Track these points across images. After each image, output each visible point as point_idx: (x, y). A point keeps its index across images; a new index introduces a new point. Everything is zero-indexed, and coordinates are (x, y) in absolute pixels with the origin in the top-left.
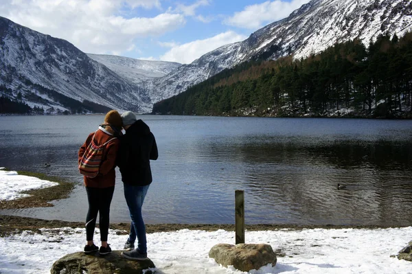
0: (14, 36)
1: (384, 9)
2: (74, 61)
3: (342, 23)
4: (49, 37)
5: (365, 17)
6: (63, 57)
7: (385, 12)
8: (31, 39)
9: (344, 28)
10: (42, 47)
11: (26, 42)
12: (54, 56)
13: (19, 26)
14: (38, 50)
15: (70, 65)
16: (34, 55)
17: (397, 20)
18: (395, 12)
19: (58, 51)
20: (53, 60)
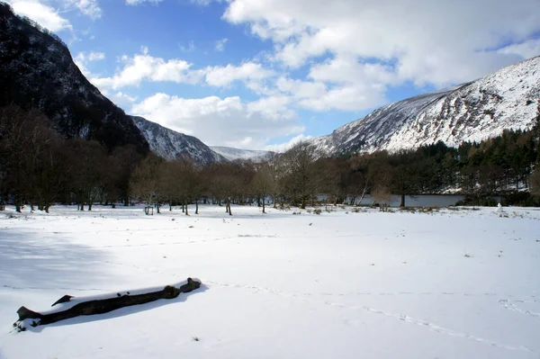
0: (162, 135)
1: (450, 120)
2: (200, 152)
3: (416, 127)
4: (183, 135)
5: (436, 124)
6: (193, 149)
7: (452, 122)
8: (172, 137)
9: (420, 131)
10: (179, 143)
11: (169, 139)
12: (187, 149)
13: (164, 128)
14: (177, 144)
15: (198, 155)
16: (174, 149)
17: (464, 129)
18: (459, 123)
19: (190, 145)
20: (187, 152)
